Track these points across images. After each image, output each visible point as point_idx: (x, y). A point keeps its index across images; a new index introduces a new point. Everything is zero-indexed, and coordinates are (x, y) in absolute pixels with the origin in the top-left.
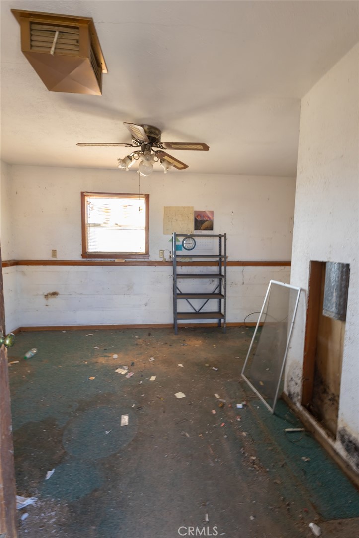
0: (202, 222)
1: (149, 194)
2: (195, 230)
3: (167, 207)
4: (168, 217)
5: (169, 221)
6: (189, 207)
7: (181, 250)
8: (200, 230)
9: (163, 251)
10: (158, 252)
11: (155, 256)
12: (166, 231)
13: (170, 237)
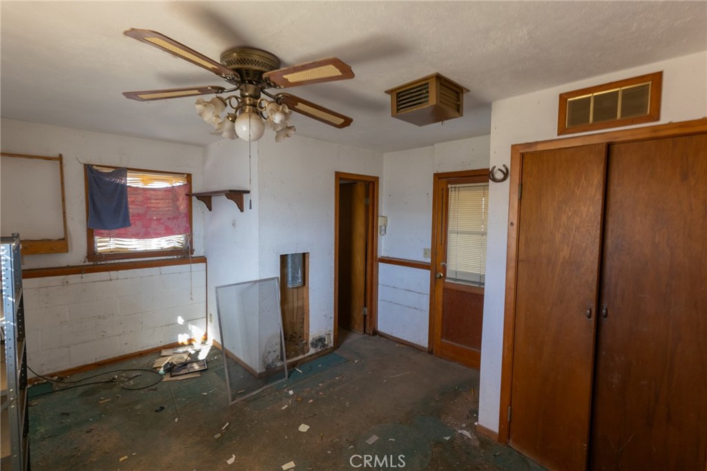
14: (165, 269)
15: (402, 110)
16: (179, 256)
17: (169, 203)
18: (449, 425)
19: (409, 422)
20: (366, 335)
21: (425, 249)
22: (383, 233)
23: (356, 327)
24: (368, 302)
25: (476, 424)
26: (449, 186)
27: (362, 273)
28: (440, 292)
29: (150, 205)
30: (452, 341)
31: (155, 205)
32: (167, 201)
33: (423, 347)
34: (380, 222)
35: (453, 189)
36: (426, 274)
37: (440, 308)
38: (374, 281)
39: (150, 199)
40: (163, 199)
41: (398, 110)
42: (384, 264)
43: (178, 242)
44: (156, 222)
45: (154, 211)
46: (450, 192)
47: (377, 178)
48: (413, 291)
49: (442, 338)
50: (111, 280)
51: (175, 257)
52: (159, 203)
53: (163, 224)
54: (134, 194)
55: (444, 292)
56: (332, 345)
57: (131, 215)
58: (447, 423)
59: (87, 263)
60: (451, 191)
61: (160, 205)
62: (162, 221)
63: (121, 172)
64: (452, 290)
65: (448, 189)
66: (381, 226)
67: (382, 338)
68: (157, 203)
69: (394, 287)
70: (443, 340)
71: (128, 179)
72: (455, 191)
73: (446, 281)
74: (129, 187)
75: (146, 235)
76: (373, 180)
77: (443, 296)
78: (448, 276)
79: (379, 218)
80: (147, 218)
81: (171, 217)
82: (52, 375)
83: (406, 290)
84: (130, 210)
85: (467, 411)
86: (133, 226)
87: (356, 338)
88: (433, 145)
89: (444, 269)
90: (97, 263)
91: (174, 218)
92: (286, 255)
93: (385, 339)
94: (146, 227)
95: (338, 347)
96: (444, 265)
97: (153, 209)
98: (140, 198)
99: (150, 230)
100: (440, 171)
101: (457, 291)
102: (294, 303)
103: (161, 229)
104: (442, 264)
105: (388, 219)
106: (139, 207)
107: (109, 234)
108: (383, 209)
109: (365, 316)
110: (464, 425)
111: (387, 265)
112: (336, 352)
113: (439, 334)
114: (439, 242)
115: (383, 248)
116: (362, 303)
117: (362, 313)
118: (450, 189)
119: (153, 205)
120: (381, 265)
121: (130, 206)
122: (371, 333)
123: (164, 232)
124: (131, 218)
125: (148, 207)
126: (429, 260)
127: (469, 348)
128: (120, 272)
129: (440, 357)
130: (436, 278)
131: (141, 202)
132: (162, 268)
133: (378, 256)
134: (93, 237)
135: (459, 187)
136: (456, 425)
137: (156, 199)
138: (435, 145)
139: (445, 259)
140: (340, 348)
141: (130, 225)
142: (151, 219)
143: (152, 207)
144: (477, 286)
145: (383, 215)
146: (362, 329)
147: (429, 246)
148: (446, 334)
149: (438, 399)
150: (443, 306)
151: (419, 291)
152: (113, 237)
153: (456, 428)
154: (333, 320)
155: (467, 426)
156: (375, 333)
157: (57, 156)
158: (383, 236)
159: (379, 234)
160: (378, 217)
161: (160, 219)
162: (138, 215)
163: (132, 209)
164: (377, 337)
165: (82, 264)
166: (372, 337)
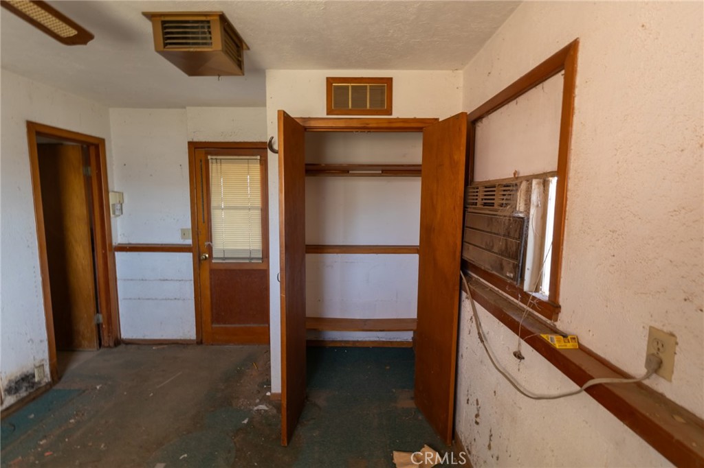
15: (168, 46)
18: (242, 408)
19: (198, 425)
20: (102, 350)
21: (182, 230)
22: (117, 213)
23: (85, 343)
24: (104, 304)
25: (268, 394)
26: (209, 157)
27: (89, 269)
28: (206, 275)
30: (225, 323)
33: (190, 340)
34: (113, 199)
35: (214, 161)
36: (188, 257)
37: (208, 293)
38: (110, 276)
41: (166, 45)
42: (124, 253)
46: (210, 165)
47: (102, 141)
48: (172, 280)
49: (212, 323)
55: (211, 274)
56: (48, 379)
58: (240, 407)
60: (212, 163)
64: (221, 270)
65: (207, 161)
66: (114, 205)
67: (129, 346)
69: (142, 280)
70: (214, 326)
72: (217, 162)
73: (213, 261)
76: (96, 142)
77: (211, 278)
78: (214, 256)
79: (111, 196)
83: (161, 280)
85: (256, 386)
87: (87, 358)
88: (185, 108)
89: (210, 249)
93: (134, 346)
95: (60, 379)
96: (209, 244)
100: (196, 140)
101: (226, 270)
104: (207, 243)
105: (124, 195)
108: (115, 181)
109: (99, 326)
110: (258, 401)
111: (129, 253)
112: (58, 386)
113: (209, 320)
114: (201, 220)
115: (119, 234)
116: (93, 309)
117: (94, 323)
118: (210, 161)
120: (119, 256)
122: (112, 344)
126: (189, 242)
127: (242, 326)
129: (212, 345)
130: (200, 260)
133: (114, 244)
135: (221, 159)
136: (250, 405)
138: (188, 108)
139: (209, 237)
140: (63, 380)
144: (248, 261)
145: (115, 190)
146: (96, 344)
147: (189, 225)
148: (216, 318)
149: (223, 387)
150: (211, 290)
151: (180, 279)
153: (251, 407)
154: (46, 344)
155: (260, 400)
156: (118, 342)
158: (118, 218)
159: (112, 215)
160: (107, 192)
164: (122, 347)
166: (115, 350)
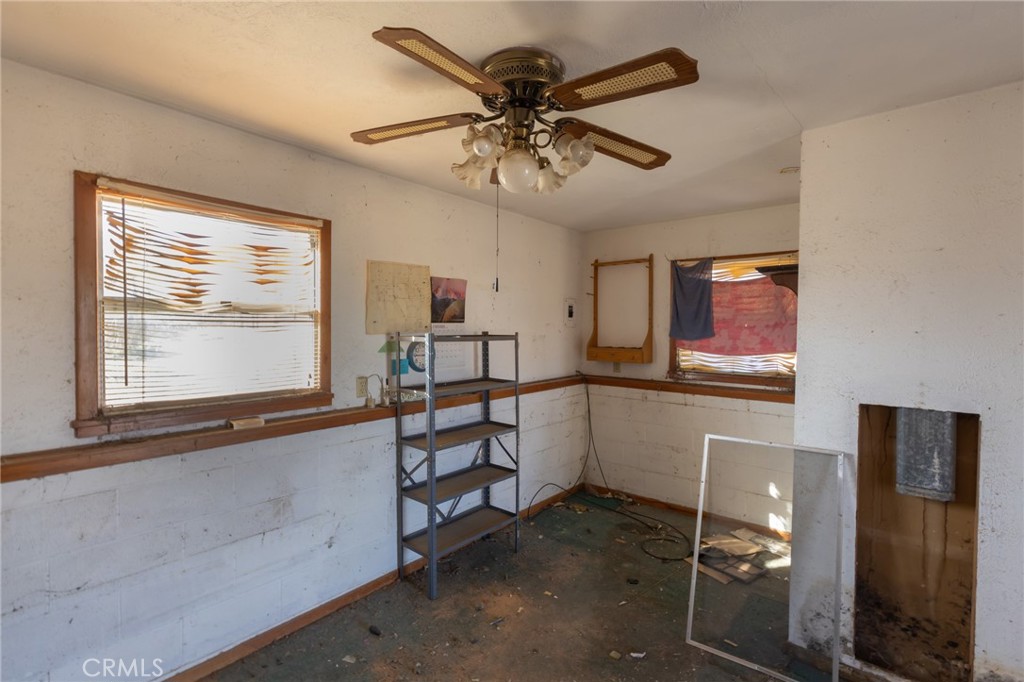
0: (446, 303)
1: (330, 222)
2: (433, 321)
3: (373, 263)
4: (377, 287)
5: (379, 300)
6: (420, 267)
7: (407, 372)
8: (441, 322)
9: (366, 378)
10: (353, 384)
11: (346, 398)
12: (371, 327)
13: (382, 340)
14: (756, 405)
16: (784, 389)
17: (769, 301)
29: (740, 306)
31: (748, 306)
32: (767, 299)
39: (740, 297)
40: (759, 296)
43: (784, 366)
44: (748, 332)
45: (745, 315)
50: (686, 405)
51: (777, 389)
52: (754, 302)
53: (758, 335)
54: (720, 292)
57: (715, 321)
59: (669, 380)
61: (755, 306)
62: (756, 330)
63: (706, 263)
68: (751, 303)
71: (713, 272)
74: (716, 282)
75: (734, 351)
80: (736, 325)
81: (772, 323)
82: (629, 496)
84: (715, 315)
86: (717, 336)
90: (677, 381)
91: (776, 325)
92: (895, 408)
94: (735, 338)
97: (745, 312)
98: (727, 297)
99: (738, 343)
102: (925, 534)
103: (755, 342)
106: (726, 309)
107: (690, 346)
119: (744, 306)
121: (715, 309)
123: (759, 346)
124: (715, 325)
125: (737, 310)
128: (697, 396)
131: (729, 302)
132: (751, 402)
134: (675, 349)
137: (750, 297)
141: (713, 335)
142: (741, 327)
143: (743, 309)
152: (696, 350)
157: (647, 256)
161: (754, 327)
162: (724, 321)
163: (718, 313)
165: (664, 380)
